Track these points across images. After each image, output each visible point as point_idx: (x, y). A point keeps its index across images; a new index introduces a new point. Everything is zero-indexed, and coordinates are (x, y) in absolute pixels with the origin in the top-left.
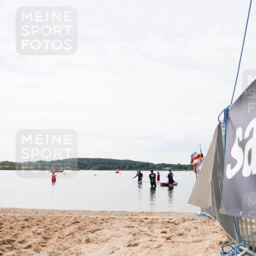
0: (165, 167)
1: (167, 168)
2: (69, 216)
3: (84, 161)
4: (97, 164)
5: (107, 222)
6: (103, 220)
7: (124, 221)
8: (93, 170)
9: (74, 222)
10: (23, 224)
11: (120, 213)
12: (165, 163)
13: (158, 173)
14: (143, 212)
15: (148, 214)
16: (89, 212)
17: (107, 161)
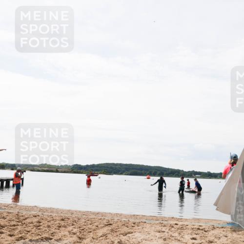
0: (195, 175)
1: (197, 176)
2: (102, 218)
3: (117, 167)
4: (130, 169)
5: (138, 226)
6: (134, 223)
7: (154, 225)
8: (125, 175)
9: (106, 224)
10: (59, 224)
11: (151, 218)
12: (195, 171)
13: (188, 180)
14: (173, 218)
15: (178, 220)
16: (121, 215)
17: (139, 167)
